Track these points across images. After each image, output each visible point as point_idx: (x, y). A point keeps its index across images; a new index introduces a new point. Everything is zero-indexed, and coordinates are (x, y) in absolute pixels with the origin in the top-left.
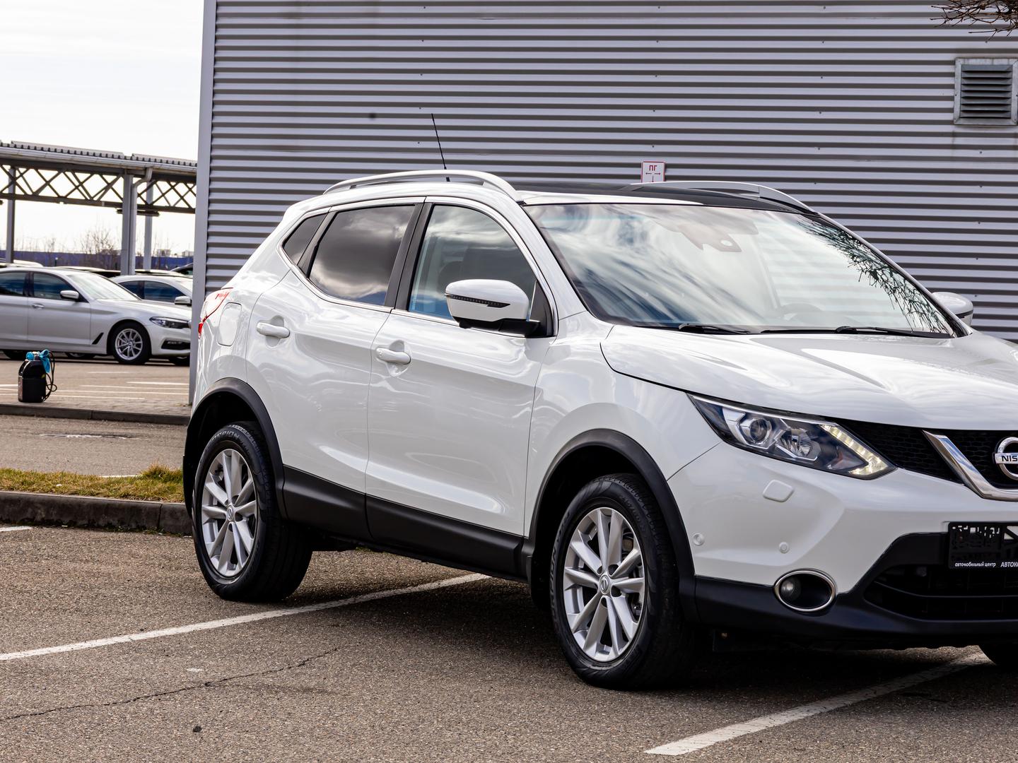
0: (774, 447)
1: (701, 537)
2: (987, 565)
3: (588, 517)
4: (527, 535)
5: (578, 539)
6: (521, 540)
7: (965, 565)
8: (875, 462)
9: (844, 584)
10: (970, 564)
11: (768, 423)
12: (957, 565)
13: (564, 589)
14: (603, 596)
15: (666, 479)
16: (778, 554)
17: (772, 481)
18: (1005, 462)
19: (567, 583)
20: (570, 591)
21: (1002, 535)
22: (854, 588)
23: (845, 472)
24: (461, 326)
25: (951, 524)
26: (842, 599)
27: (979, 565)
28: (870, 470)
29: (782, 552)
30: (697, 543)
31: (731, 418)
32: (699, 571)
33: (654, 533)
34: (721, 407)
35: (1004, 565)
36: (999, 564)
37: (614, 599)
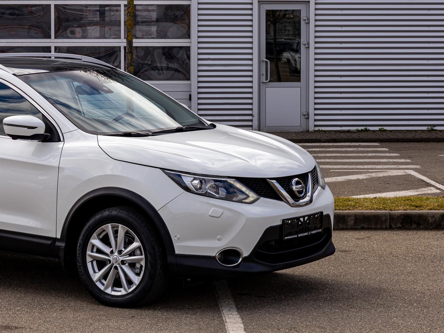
0: (207, 192)
1: (178, 236)
2: (295, 236)
3: (102, 228)
4: (59, 236)
5: (95, 239)
6: (55, 240)
7: (288, 238)
8: (252, 196)
9: (246, 253)
10: (290, 237)
11: (203, 181)
12: (286, 238)
13: (87, 262)
14: (115, 265)
15: (157, 210)
16: (217, 241)
17: (212, 209)
18: (297, 190)
19: (89, 259)
20: (90, 263)
21: (298, 223)
22: (250, 254)
23: (240, 201)
24: (13, 139)
25: (283, 221)
26: (245, 259)
27: (292, 237)
28: (251, 199)
29: (219, 240)
30: (177, 239)
31: (187, 180)
32: (177, 252)
33: (150, 235)
34: (181, 175)
35: (299, 235)
36: (298, 235)
37: (123, 266)
